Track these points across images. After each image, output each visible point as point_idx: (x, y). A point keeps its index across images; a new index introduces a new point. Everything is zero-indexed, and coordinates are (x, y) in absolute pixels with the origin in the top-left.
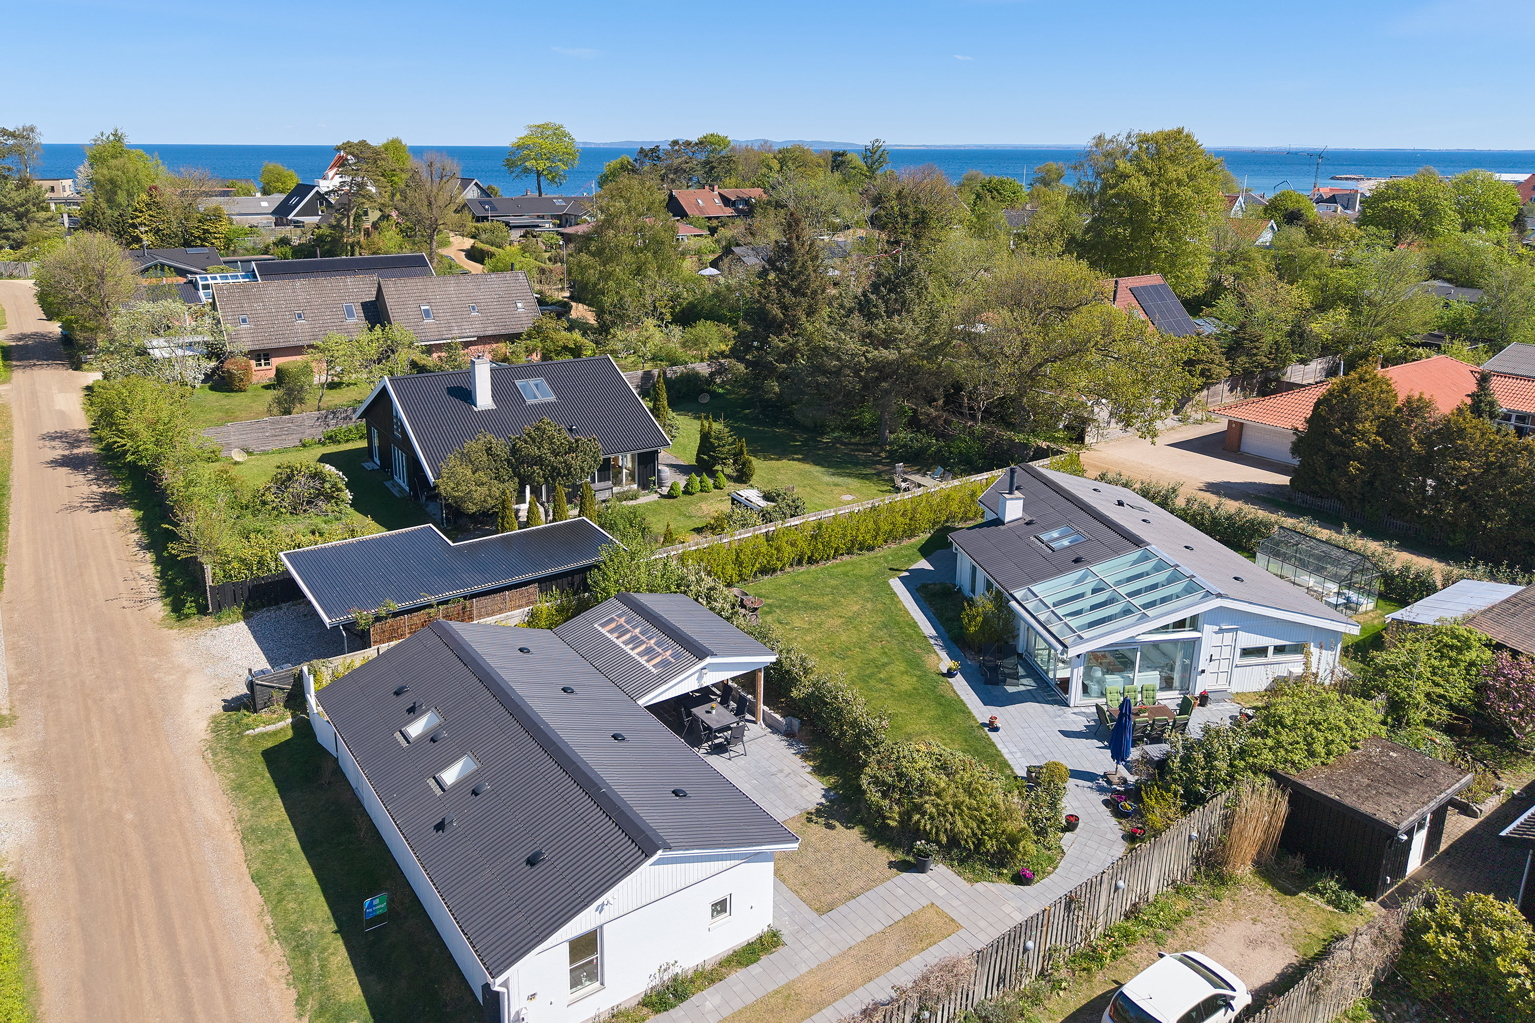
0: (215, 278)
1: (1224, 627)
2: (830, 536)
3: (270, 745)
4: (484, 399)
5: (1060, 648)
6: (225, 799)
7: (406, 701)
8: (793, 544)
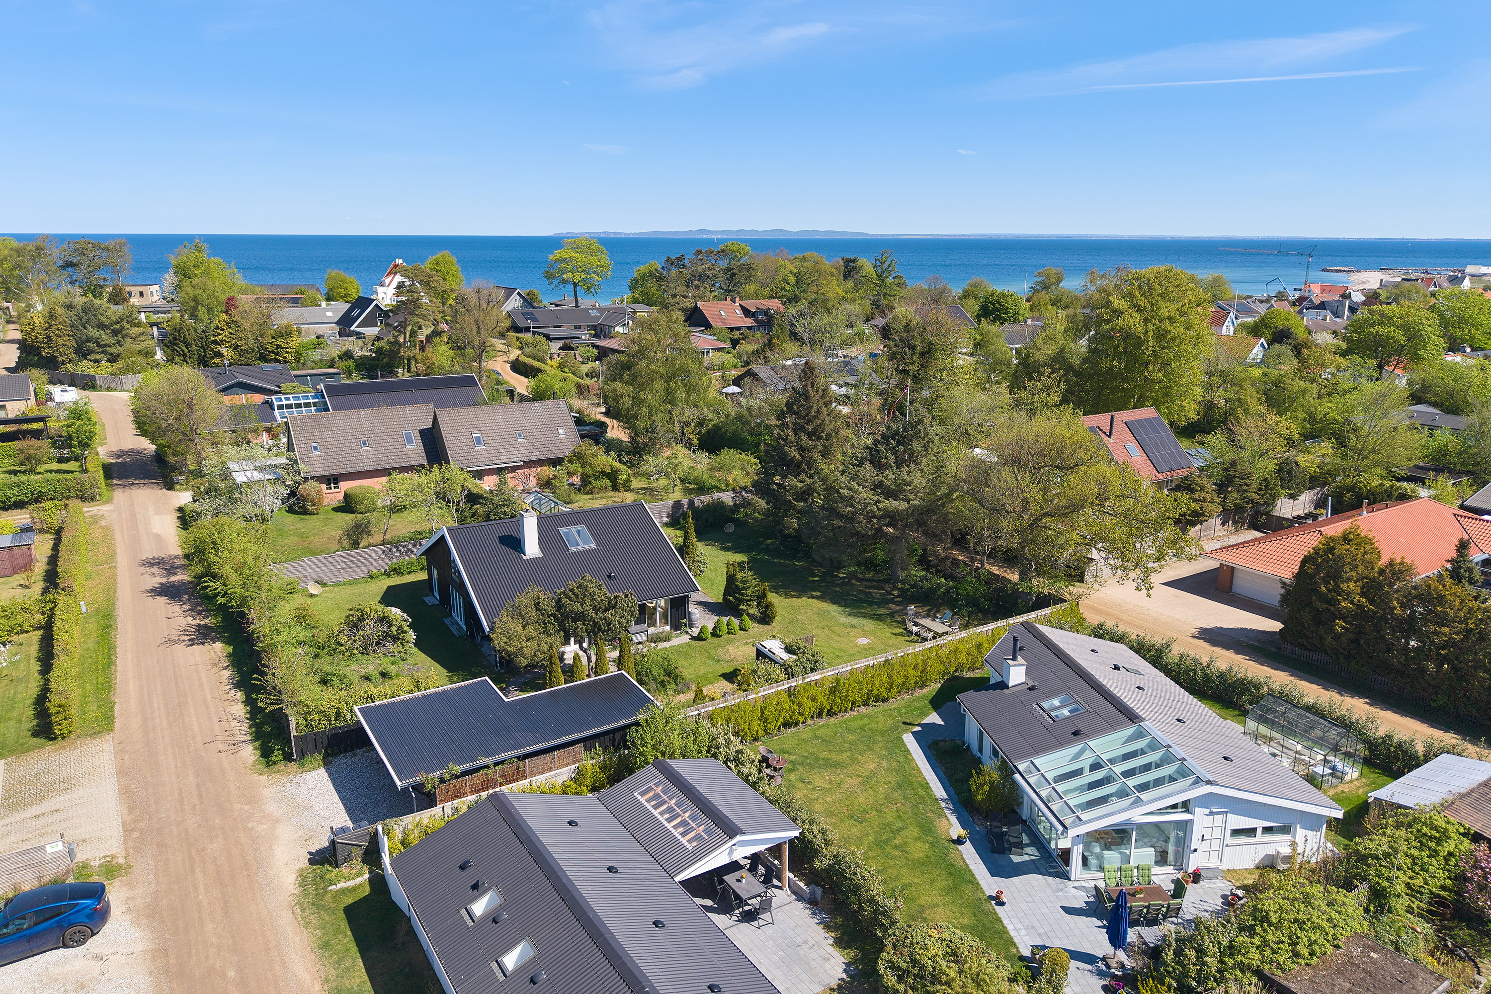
0: (288, 399)
1: (1214, 810)
2: (847, 691)
3: (350, 901)
4: (532, 548)
5: (1060, 828)
6: (313, 957)
7: (470, 876)
8: (813, 699)
